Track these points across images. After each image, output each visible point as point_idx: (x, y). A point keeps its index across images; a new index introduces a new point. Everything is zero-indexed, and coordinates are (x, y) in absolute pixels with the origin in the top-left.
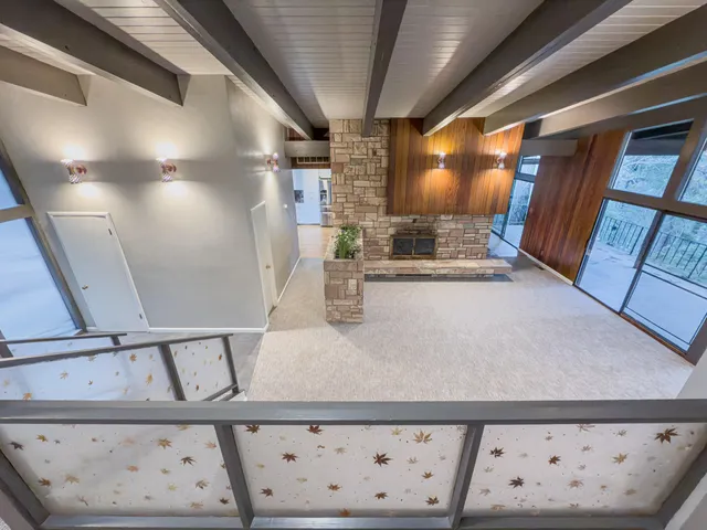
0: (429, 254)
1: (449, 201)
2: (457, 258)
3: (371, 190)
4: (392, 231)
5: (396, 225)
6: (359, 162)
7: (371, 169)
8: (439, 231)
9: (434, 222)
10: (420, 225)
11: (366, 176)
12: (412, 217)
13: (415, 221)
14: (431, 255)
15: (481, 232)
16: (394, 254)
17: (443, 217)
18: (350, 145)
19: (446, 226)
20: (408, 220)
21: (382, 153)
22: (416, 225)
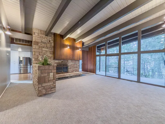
2: (73, 72)
3: (48, 52)
4: (56, 65)
5: (57, 63)
6: (45, 43)
7: (49, 45)
8: (68, 65)
9: (67, 62)
10: (64, 63)
11: (47, 47)
13: (62, 62)
14: (67, 72)
15: (77, 65)
16: (57, 72)
17: (69, 61)
18: (42, 37)
19: (70, 63)
20: (60, 61)
21: (52, 42)
22: (62, 63)
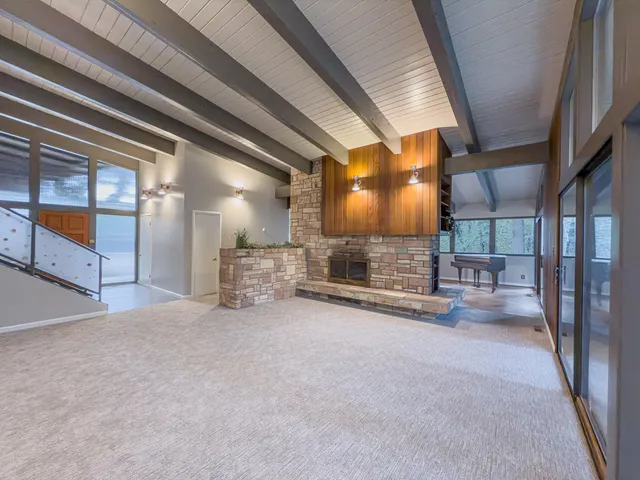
0: (361, 279)
1: (370, 221)
2: (392, 289)
3: (314, 215)
4: (329, 253)
5: (337, 247)
6: (307, 194)
7: (314, 198)
8: (371, 255)
9: (365, 244)
10: (352, 247)
11: (311, 204)
12: (345, 239)
13: (347, 244)
14: (365, 282)
15: (416, 257)
16: (334, 276)
17: (372, 240)
18: (302, 182)
19: (377, 250)
20: (342, 241)
22: (349, 247)
